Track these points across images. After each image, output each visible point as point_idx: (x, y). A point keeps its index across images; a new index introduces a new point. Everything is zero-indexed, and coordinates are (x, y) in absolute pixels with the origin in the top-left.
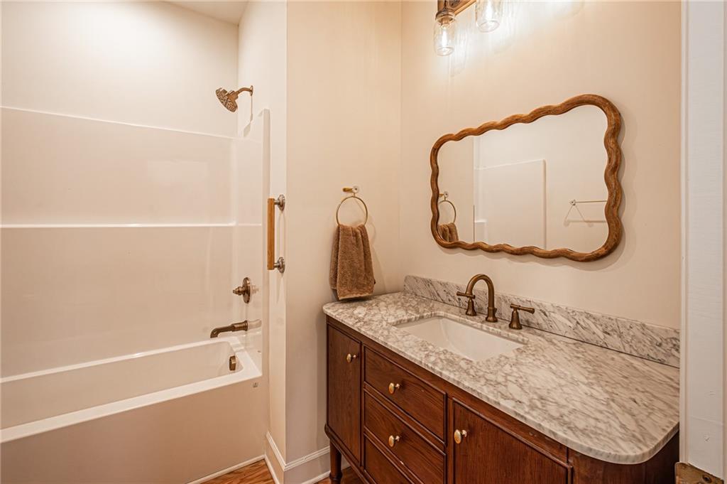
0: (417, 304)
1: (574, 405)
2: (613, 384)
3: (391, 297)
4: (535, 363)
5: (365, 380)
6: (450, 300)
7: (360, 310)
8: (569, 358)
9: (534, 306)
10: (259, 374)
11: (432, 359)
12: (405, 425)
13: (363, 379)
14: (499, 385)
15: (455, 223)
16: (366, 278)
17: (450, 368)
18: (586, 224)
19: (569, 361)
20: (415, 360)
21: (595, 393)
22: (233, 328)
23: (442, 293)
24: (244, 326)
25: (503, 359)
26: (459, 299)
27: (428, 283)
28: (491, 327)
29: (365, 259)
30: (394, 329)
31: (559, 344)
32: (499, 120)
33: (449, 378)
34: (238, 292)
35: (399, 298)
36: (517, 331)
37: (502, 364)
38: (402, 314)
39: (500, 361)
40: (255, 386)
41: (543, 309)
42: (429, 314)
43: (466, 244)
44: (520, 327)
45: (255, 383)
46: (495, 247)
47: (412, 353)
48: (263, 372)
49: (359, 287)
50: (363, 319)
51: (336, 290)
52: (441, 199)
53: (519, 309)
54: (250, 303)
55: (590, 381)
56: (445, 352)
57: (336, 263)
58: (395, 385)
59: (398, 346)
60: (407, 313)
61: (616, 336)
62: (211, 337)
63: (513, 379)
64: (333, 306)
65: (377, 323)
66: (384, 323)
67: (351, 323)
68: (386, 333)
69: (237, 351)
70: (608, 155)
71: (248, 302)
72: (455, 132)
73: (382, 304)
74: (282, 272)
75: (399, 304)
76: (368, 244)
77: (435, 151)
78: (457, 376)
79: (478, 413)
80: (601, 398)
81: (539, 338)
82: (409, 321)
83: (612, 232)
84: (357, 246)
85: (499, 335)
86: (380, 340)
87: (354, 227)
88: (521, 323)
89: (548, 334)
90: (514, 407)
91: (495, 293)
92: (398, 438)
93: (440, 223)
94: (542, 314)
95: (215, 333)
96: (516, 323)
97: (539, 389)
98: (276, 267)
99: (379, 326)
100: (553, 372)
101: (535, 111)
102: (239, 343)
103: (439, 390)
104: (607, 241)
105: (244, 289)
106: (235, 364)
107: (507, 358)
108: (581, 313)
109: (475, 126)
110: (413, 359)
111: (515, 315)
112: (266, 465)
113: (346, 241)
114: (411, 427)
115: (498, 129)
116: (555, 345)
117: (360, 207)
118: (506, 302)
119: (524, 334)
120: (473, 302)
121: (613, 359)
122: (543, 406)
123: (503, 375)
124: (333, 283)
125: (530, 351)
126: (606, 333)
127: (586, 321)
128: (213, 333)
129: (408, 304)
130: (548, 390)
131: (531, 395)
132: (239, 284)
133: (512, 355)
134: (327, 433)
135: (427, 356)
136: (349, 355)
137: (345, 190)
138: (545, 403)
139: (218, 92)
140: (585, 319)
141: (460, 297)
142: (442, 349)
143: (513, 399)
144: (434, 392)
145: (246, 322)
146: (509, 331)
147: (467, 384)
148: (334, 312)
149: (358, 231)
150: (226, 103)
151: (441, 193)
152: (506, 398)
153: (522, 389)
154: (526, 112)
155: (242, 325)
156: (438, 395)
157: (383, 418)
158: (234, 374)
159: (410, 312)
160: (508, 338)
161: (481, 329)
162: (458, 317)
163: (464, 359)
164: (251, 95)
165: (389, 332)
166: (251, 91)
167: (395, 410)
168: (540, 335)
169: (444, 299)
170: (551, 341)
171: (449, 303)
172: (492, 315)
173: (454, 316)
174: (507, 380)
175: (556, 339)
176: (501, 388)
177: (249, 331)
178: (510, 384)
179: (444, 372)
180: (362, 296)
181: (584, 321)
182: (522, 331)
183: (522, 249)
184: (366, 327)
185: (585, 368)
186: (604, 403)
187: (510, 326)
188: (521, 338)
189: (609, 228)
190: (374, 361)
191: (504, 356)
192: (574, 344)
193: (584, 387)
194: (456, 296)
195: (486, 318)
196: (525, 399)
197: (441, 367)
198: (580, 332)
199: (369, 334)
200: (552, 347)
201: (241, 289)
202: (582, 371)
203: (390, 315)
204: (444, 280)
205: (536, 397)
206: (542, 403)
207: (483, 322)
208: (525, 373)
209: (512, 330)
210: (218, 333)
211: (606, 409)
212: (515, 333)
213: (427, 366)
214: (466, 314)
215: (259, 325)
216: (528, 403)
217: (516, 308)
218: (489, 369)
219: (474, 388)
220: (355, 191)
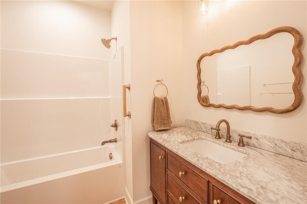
0: (192, 133)
1: (283, 193)
2: (303, 181)
3: (179, 129)
4: (255, 165)
5: (167, 169)
6: (207, 131)
7: (165, 135)
8: (274, 164)
9: (251, 135)
10: (121, 162)
11: (201, 162)
12: (187, 192)
13: (166, 168)
14: (238, 179)
15: (208, 95)
16: (167, 120)
17: (210, 168)
18: (271, 95)
19: (274, 165)
20: (192, 162)
21: (293, 185)
22: (110, 141)
23: (203, 128)
24: (115, 141)
25: (237, 163)
26: (212, 131)
27: (196, 123)
28: (228, 145)
29: (167, 112)
30: (181, 145)
31: (266, 155)
32: (232, 44)
33: (210, 173)
34: (113, 126)
35: (183, 130)
36: (242, 147)
37: (237, 166)
38: (184, 138)
39: (236, 164)
40: (120, 167)
41: (256, 137)
42: (197, 137)
43: (215, 105)
44: (244, 145)
45: (120, 166)
46: (230, 106)
47: (190, 158)
48: (123, 161)
49: (164, 124)
50: (166, 140)
51: (154, 126)
52: (202, 84)
53: (243, 137)
54: (117, 131)
55: (289, 178)
56: (207, 158)
57: (154, 114)
58: (182, 173)
59: (183, 154)
60: (187, 137)
61: (299, 152)
62: (102, 145)
63: (245, 175)
64: (152, 133)
65: (173, 142)
66: (176, 142)
67: (161, 142)
68: (177, 147)
69: (113, 151)
70: (295, 58)
71: (117, 130)
72: (209, 52)
73: (175, 132)
74: (130, 118)
75: (183, 132)
76: (168, 105)
77: (199, 61)
78: (214, 172)
79: (226, 193)
80: (298, 189)
81: (255, 151)
82: (188, 141)
83: (297, 98)
84: (163, 106)
85: (233, 149)
86: (175, 151)
87: (162, 98)
88: (244, 143)
89: (259, 149)
90: (248, 193)
91: (230, 128)
92: (184, 198)
93: (202, 95)
94: (256, 139)
95: (103, 143)
96: (241, 143)
97: (260, 182)
98: (127, 116)
99: (174, 144)
100: (266, 172)
101: (252, 38)
102: (114, 147)
103: (205, 178)
104: (294, 103)
105: (115, 125)
106: (112, 157)
107: (239, 162)
108: (278, 140)
109: (219, 48)
110: (190, 161)
111: (241, 140)
112: (125, 201)
113: (158, 104)
114: (190, 194)
115: (231, 49)
116: (263, 155)
117: (164, 89)
118: (236, 133)
119: (246, 149)
120: (219, 132)
121: (299, 165)
122: (265, 193)
123: (239, 172)
124: (153, 122)
125: (251, 159)
126: (293, 150)
127: (281, 144)
128: (102, 143)
129: (187, 133)
130: (266, 183)
131: (257, 186)
132: (113, 123)
133: (242, 161)
134: (151, 190)
135: (198, 160)
136: (160, 157)
137: (157, 81)
138: (266, 191)
139: (102, 40)
140: (280, 142)
141: (212, 130)
142: (205, 157)
143: (247, 188)
144: (201, 178)
145: (116, 139)
146: (238, 147)
147: (220, 177)
148: (153, 136)
149: (163, 99)
150: (106, 45)
151: (202, 81)
152: (243, 187)
153: (251, 181)
154: (246, 39)
155: (114, 140)
156: (204, 181)
157: (176, 187)
158: (111, 161)
159: (188, 137)
160: (238, 151)
161: (224, 146)
162: (212, 140)
163: (217, 162)
164: (116, 41)
165: (178, 147)
166: (116, 39)
167: (182, 185)
168: (255, 150)
169: (204, 131)
170: (261, 153)
171: (207, 132)
172: (229, 139)
173: (209, 139)
174: (241, 175)
175: (264, 152)
176: (239, 180)
177: (117, 142)
178: (243, 178)
179: (207, 170)
180: (166, 129)
181: (279, 144)
182: (245, 148)
183: (244, 107)
184: (168, 144)
185: (284, 170)
186: (301, 193)
187: (239, 145)
188: (245, 151)
189: (295, 97)
190: (172, 160)
191: (238, 161)
192: (274, 155)
193: (286, 182)
194: (210, 129)
195: (226, 141)
196: (253, 188)
197: (206, 167)
198: (277, 149)
199: (169, 148)
200: (263, 157)
201: (113, 125)
202: (283, 171)
203: (179, 138)
204: (204, 122)
205: (259, 187)
206: (264, 191)
207: (224, 143)
208: (251, 172)
209: (240, 147)
210: (104, 144)
211: (304, 197)
212: (242, 149)
213: (198, 165)
214: (216, 138)
215: (121, 140)
216: (255, 191)
217: (242, 136)
218: (231, 169)
219: (224, 180)
220: (162, 81)
